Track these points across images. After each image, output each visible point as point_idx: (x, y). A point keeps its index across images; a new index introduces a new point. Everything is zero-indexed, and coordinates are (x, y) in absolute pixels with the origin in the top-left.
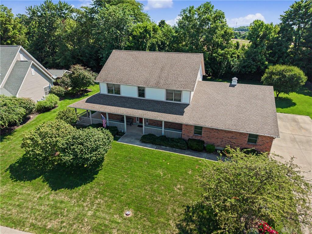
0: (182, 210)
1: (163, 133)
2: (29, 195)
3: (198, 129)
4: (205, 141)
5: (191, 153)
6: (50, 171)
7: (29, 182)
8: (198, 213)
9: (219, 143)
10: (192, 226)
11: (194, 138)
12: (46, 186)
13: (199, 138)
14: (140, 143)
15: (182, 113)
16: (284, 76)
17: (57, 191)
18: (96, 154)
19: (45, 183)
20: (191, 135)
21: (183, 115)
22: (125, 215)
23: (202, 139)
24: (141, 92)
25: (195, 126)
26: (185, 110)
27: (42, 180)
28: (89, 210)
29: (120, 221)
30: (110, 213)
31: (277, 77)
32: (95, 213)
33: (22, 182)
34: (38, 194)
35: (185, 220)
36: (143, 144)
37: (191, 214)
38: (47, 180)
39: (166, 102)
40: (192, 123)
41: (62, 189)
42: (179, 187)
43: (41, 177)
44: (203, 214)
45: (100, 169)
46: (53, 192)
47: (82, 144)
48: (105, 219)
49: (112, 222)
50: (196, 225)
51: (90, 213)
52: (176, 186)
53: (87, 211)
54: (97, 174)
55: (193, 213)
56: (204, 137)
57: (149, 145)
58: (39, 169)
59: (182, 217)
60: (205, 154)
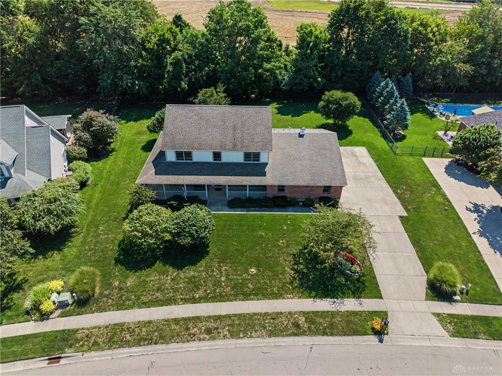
0: (290, 258)
1: (248, 194)
2: (160, 279)
3: (281, 188)
4: (288, 196)
5: (279, 210)
6: (162, 255)
7: (150, 269)
8: (302, 257)
9: (300, 196)
10: (302, 267)
11: (278, 195)
12: (171, 269)
13: (282, 195)
14: (229, 209)
15: (264, 174)
16: (341, 105)
17: (184, 270)
18: (208, 231)
19: (167, 266)
20: (275, 193)
21: (266, 176)
22: (251, 273)
23: (285, 195)
24: (217, 156)
25: (279, 186)
26: (266, 170)
27: (161, 265)
28: (221, 277)
29: (249, 278)
30: (239, 275)
31: (334, 106)
32: (228, 277)
33: (143, 271)
34: (167, 276)
35: (295, 264)
36: (232, 209)
37: (297, 259)
38: (165, 263)
39: (245, 163)
40: (276, 183)
41: (187, 268)
42: (281, 242)
43: (158, 262)
44: (306, 257)
45: (208, 242)
46: (180, 271)
47: (194, 225)
48: (237, 279)
49: (244, 280)
50: (304, 265)
51: (223, 279)
52: (279, 241)
53: (220, 278)
54: (208, 247)
55: (299, 258)
56: (286, 193)
57: (239, 210)
58: (149, 255)
59: (292, 263)
60: (291, 209)
